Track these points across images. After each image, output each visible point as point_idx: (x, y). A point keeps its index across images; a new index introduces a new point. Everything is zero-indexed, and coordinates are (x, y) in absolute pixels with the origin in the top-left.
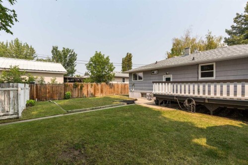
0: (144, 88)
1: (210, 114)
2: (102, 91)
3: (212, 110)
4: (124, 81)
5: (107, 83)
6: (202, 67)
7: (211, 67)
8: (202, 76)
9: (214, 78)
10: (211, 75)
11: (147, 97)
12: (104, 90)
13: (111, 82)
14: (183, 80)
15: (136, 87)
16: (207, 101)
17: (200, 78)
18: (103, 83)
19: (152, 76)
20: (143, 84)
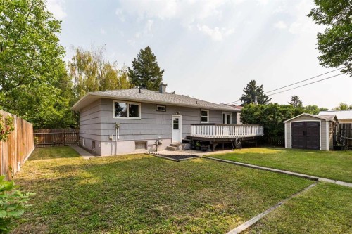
0: (142, 132)
6: (202, 111)
7: (206, 113)
8: (202, 120)
9: (208, 122)
10: (206, 119)
11: (149, 148)
14: (190, 122)
15: (124, 132)
19: (157, 112)
20: (141, 127)
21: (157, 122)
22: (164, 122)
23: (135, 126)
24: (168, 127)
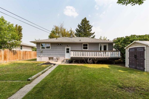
0: (51, 54)
1: (95, 64)
2: (5, 58)
3: (96, 62)
4: (21, 49)
5: (10, 50)
6: (84, 44)
7: (87, 45)
8: (84, 49)
9: (88, 50)
10: (87, 48)
11: (54, 60)
12: (8, 57)
13: (15, 49)
14: (76, 50)
15: (44, 54)
16: (95, 59)
17: (83, 50)
18: (7, 50)
19: (58, 46)
20: (51, 52)
21: (58, 50)
22: (62, 50)
23: (48, 52)
24: (63, 52)
